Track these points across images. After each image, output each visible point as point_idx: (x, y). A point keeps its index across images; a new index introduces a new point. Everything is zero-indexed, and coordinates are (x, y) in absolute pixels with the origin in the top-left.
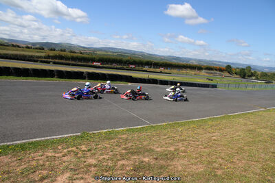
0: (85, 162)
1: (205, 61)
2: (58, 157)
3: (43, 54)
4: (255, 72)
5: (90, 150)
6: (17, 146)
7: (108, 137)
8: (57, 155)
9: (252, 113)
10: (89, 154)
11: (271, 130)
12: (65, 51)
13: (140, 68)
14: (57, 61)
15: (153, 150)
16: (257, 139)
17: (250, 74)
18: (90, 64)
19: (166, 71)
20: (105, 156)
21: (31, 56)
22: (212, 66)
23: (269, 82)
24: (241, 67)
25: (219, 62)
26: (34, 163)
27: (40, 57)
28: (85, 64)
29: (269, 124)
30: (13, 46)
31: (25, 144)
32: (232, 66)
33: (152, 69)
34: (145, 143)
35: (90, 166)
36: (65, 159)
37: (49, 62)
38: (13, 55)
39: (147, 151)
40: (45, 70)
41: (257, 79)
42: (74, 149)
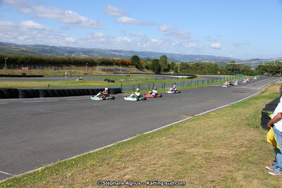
1: (99, 51)
4: (173, 64)
9: (177, 126)
11: (204, 147)
16: (189, 166)
17: (166, 67)
19: (34, 72)
22: (111, 58)
23: (193, 77)
24: (153, 57)
25: (120, 51)
29: (201, 138)
32: (140, 56)
41: (177, 73)
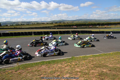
0: (75, 70)
2: (63, 67)
3: (53, 25)
5: (76, 65)
6: (47, 62)
7: (84, 59)
8: (62, 66)
10: (76, 66)
12: (61, 23)
13: (95, 27)
14: (58, 27)
15: (107, 66)
18: (72, 27)
19: (108, 27)
20: (84, 68)
21: (49, 27)
26: (54, 69)
27: (52, 27)
28: (69, 27)
30: (43, 24)
31: (50, 61)
33: (101, 27)
34: (103, 62)
35: (78, 72)
36: (66, 68)
37: (55, 28)
38: (43, 27)
39: (104, 66)
40: (55, 31)
42: (69, 64)
